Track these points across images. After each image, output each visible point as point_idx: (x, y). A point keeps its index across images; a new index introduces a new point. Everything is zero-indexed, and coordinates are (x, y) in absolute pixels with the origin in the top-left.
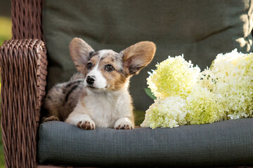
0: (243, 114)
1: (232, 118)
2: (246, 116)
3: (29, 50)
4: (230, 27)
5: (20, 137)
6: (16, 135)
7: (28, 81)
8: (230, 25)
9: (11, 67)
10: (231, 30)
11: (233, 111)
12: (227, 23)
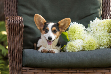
0: (105, 47)
1: (101, 48)
2: (107, 47)
3: (19, 21)
4: (93, 14)
5: (16, 56)
6: (14, 55)
7: (19, 33)
8: (93, 13)
9: (13, 27)
10: (94, 15)
11: (101, 45)
12: (92, 12)
